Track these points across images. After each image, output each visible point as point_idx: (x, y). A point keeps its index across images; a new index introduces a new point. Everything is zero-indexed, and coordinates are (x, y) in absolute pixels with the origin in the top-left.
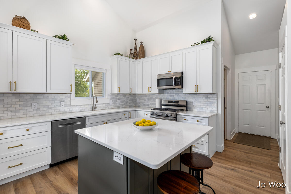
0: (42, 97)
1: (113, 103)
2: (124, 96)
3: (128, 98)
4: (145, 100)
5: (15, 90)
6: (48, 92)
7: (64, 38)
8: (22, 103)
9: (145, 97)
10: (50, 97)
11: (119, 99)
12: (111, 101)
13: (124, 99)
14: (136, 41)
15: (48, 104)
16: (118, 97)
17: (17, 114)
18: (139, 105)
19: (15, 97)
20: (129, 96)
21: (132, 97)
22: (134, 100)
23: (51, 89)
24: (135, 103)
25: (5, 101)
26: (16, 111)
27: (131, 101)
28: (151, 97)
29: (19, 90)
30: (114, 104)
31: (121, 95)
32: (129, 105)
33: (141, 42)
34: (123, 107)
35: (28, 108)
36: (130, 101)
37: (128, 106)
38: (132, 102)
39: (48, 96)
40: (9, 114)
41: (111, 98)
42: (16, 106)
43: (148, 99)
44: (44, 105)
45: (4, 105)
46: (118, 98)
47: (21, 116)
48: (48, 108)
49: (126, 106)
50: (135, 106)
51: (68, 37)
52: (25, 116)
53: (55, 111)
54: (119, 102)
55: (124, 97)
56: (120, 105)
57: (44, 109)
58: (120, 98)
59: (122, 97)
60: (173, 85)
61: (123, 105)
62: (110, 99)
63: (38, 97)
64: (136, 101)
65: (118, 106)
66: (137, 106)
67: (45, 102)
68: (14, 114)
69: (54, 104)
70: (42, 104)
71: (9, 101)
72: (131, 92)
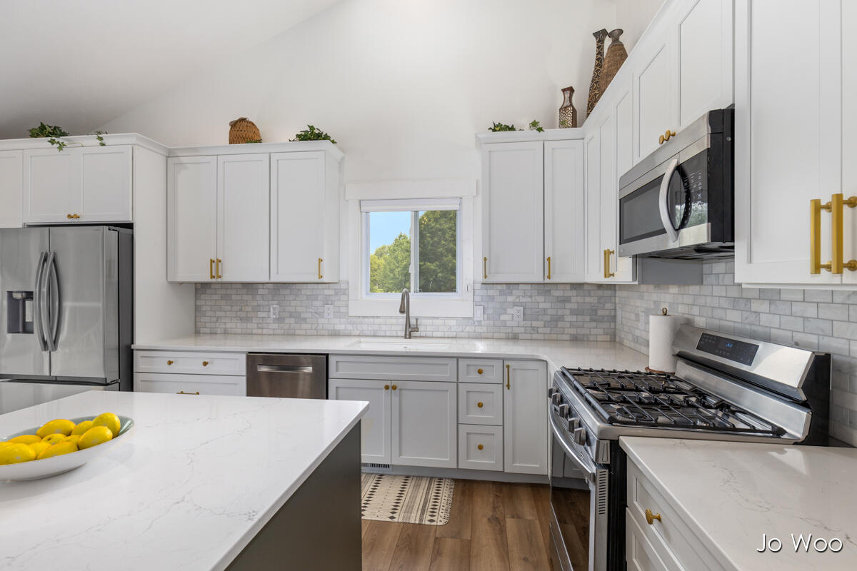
0: (287, 292)
1: (488, 319)
2: (539, 294)
3: (566, 300)
4: (638, 318)
5: (220, 277)
10: (303, 292)
11: (515, 304)
12: (479, 310)
13: (542, 306)
14: (601, 41)
15: (299, 309)
16: (511, 294)
17: (249, 325)
19: (245, 291)
20: (569, 293)
21: (588, 299)
22: (600, 312)
23: (278, 273)
24: (606, 325)
25: (233, 297)
26: (248, 319)
27: (582, 314)
28: (655, 302)
30: (491, 322)
31: (529, 287)
32: (573, 331)
34: (535, 336)
35: (264, 314)
36: (573, 312)
37: (567, 337)
38: (587, 318)
39: (298, 290)
40: (239, 325)
41: (478, 299)
42: (246, 309)
44: (292, 309)
45: (232, 306)
46: (510, 299)
47: (254, 331)
48: (299, 318)
49: (554, 336)
50: (608, 338)
52: (260, 331)
53: (314, 327)
54: (513, 316)
55: (541, 299)
56: (522, 330)
57: (292, 321)
58: (523, 300)
59: (531, 297)
61: (535, 330)
62: (475, 304)
63: (282, 292)
64: (613, 318)
65: (509, 330)
66: (618, 339)
67: (293, 303)
68: (244, 325)
69: (310, 310)
70: (288, 309)
71: (239, 298)
72: (549, 277)
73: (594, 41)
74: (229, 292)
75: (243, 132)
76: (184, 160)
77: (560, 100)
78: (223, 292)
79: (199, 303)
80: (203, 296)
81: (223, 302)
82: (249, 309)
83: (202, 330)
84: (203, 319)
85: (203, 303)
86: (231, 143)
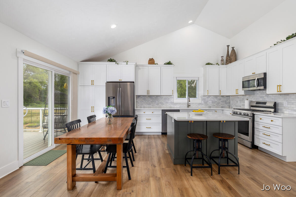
0: (159, 98)
1: (205, 103)
2: (215, 98)
3: (221, 99)
4: (237, 102)
5: (149, 94)
6: (161, 95)
7: (169, 63)
8: (151, 100)
9: (238, 99)
11: (210, 100)
12: (203, 102)
13: (215, 100)
14: (228, 47)
15: (162, 102)
16: (209, 98)
17: (150, 105)
18: (232, 106)
19: (149, 98)
20: (221, 98)
21: (225, 99)
22: (227, 102)
23: (163, 93)
24: (228, 104)
26: (150, 104)
27: (224, 102)
28: (242, 99)
29: (151, 94)
30: (205, 104)
31: (213, 96)
32: (222, 106)
33: (233, 48)
34: (214, 107)
35: (154, 103)
36: (222, 102)
37: (221, 107)
38: (224, 103)
39: (162, 97)
40: (147, 105)
41: (203, 99)
42: (149, 102)
43: (240, 100)
45: (146, 101)
46: (209, 99)
47: (151, 107)
48: (162, 104)
49: (218, 107)
50: (228, 107)
51: (172, 62)
52: (153, 107)
53: (166, 106)
54: (210, 103)
55: (215, 99)
56: (211, 106)
57: (161, 104)
58: (212, 99)
59: (213, 99)
60: (255, 87)
61: (214, 105)
63: (158, 98)
64: (230, 103)
65: (209, 106)
66: (230, 107)
67: (161, 100)
68: (149, 106)
69: (165, 102)
70: (159, 102)
71: (147, 99)
72: (220, 94)
73: (227, 47)
74: (145, 98)
75: (152, 62)
76: (140, 67)
77: (220, 59)
78: (144, 98)
79: (137, 100)
80: (138, 99)
81: (143, 100)
82: (150, 102)
83: (138, 107)
84: (138, 104)
85: (138, 100)
86: (149, 64)
